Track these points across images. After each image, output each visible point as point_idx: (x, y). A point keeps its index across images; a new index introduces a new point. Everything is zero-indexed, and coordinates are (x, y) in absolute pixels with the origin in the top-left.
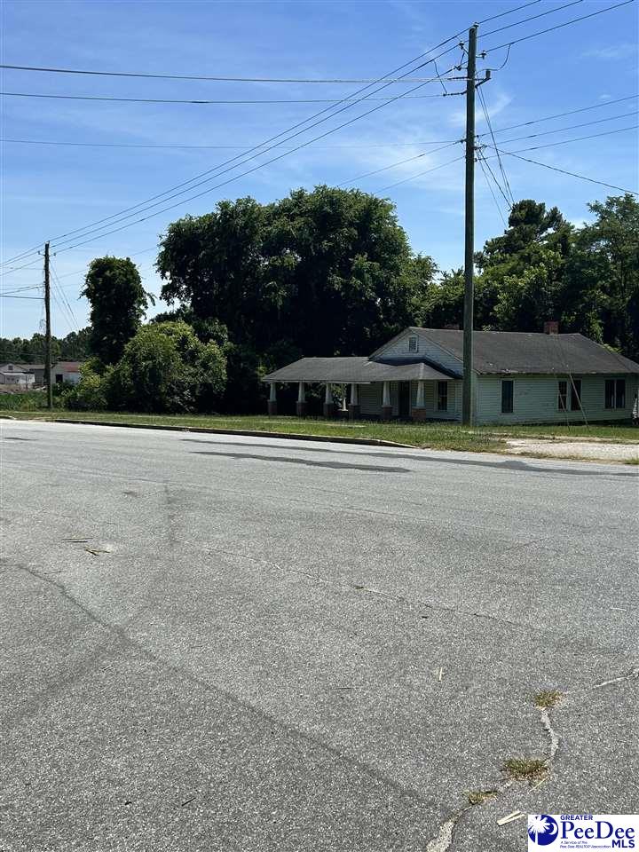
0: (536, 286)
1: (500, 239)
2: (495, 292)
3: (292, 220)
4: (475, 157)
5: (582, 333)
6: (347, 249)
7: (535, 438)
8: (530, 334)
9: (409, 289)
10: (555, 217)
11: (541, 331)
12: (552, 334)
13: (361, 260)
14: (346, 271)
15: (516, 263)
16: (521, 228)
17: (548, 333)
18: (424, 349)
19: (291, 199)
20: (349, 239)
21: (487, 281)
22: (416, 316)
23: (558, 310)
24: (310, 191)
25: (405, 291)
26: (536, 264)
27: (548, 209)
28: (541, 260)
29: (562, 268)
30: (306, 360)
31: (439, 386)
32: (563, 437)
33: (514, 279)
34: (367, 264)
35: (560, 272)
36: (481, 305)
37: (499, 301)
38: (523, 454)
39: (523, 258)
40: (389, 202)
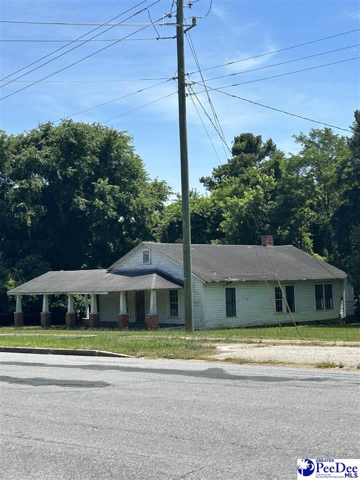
0: (254, 205)
1: (226, 166)
2: (220, 211)
3: (40, 149)
4: (187, 92)
5: (294, 245)
6: (90, 174)
7: (245, 342)
8: (249, 247)
9: (147, 209)
10: (270, 147)
11: (259, 243)
12: (268, 246)
13: (103, 184)
14: (90, 193)
15: (237, 185)
16: (242, 157)
17: (265, 245)
18: (157, 261)
19: (39, 130)
20: (92, 165)
21: (213, 201)
22: (154, 232)
23: (274, 226)
24: (56, 124)
25: (143, 211)
26: (253, 186)
27: (264, 140)
28: (258, 183)
29: (276, 189)
30: (51, 274)
31: (171, 294)
32: (268, 341)
33: (235, 199)
34: (109, 187)
35: (274, 193)
36: (209, 222)
37: (224, 219)
38: (228, 360)
39: (243, 181)
40: (126, 134)
